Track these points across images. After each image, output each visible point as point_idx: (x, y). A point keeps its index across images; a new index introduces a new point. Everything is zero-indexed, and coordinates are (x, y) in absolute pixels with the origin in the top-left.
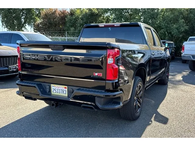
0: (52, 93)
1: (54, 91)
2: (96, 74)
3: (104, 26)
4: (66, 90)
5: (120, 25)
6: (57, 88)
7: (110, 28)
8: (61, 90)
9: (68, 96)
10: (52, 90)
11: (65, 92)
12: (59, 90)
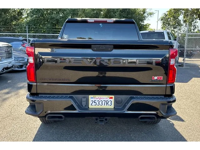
0: (90, 106)
1: (94, 104)
2: (156, 78)
3: (94, 21)
4: (113, 100)
5: (113, 21)
6: (97, 100)
7: (101, 24)
8: (104, 102)
9: (114, 108)
10: (90, 102)
11: (109, 103)
12: (100, 102)
